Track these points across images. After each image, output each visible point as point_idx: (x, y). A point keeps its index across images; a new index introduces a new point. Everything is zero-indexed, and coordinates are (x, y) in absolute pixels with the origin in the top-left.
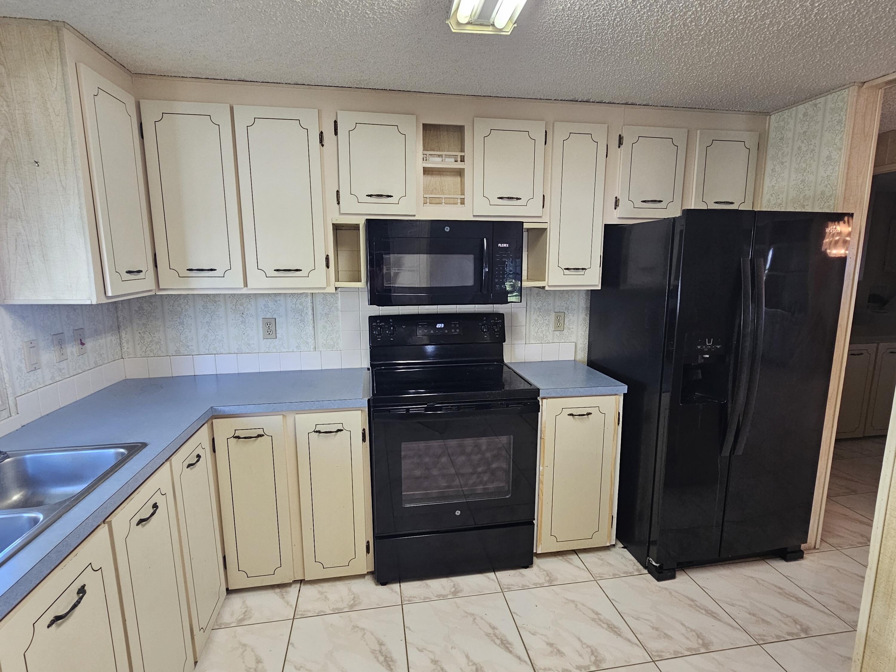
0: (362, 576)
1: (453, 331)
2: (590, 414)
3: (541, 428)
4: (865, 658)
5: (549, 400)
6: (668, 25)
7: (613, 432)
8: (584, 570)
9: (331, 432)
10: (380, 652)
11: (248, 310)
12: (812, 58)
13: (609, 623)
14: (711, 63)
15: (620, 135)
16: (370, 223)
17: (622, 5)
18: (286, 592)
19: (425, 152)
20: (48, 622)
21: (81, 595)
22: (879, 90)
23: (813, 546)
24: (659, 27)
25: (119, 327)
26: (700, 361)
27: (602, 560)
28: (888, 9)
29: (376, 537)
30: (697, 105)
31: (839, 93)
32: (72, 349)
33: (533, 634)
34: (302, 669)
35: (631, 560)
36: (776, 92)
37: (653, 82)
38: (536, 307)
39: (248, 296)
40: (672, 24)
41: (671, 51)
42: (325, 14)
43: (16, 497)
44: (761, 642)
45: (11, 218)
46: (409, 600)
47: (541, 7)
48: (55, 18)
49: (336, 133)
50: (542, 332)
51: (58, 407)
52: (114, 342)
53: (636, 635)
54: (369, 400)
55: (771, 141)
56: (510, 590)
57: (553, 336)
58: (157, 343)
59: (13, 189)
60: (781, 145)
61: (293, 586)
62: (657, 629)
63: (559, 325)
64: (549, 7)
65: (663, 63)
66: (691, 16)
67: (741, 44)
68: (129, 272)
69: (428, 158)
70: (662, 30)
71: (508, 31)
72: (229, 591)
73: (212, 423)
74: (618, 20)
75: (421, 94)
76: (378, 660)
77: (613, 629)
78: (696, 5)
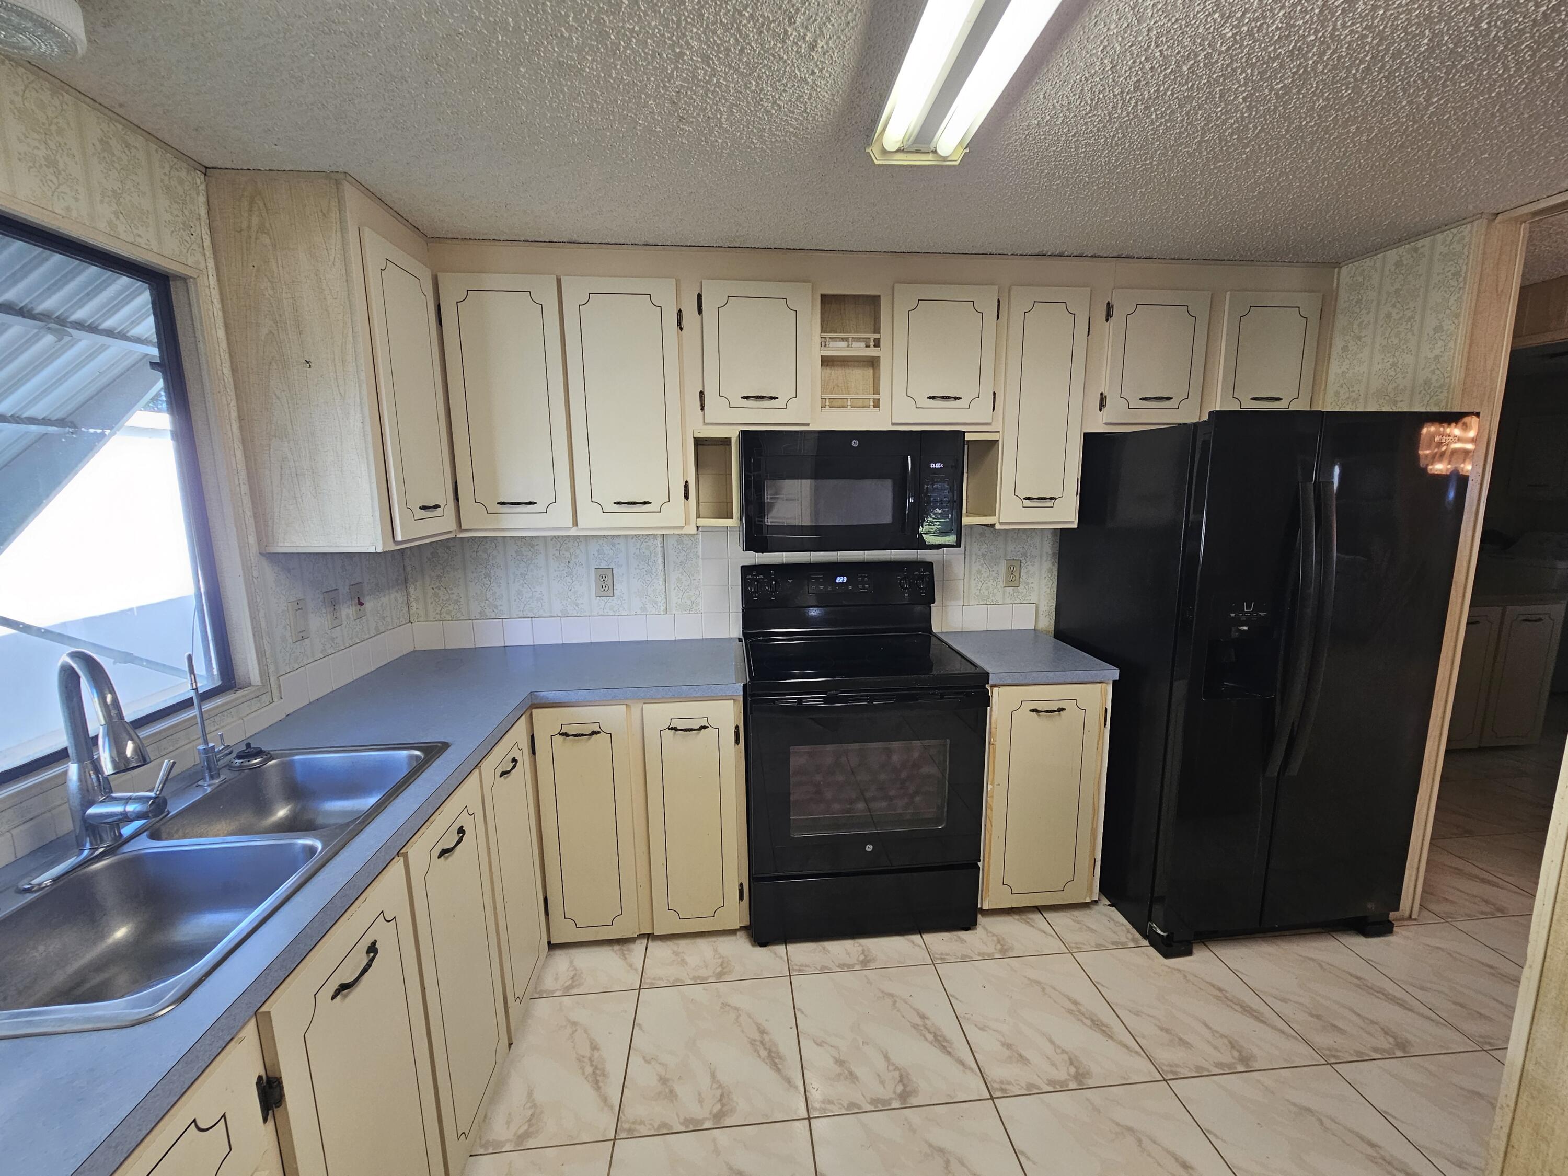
0: (732, 932)
1: (860, 587)
2: (1063, 709)
3: (990, 728)
4: (1519, 1104)
5: (1002, 689)
6: (1196, 140)
7: (1097, 737)
8: (1053, 937)
9: (692, 730)
10: (762, 1042)
11: (576, 557)
12: (1417, 180)
13: (1095, 1018)
14: (1256, 194)
15: (1108, 303)
16: (745, 435)
17: (1128, 114)
18: (628, 950)
19: (824, 335)
20: (332, 993)
21: (372, 955)
22: (1521, 224)
23: (1407, 914)
24: (1182, 144)
25: (406, 581)
26: (1235, 635)
27: (1078, 922)
28: (1551, 102)
29: (753, 878)
30: (1227, 255)
31: (1455, 231)
32: (348, 611)
33: (980, 1029)
34: (653, 1062)
35: (1122, 925)
36: (1353, 233)
37: (1163, 223)
38: (980, 553)
39: (577, 538)
40: (1201, 138)
41: (1195, 178)
42: (694, 146)
43: (282, 812)
44: (1333, 1061)
45: (275, 436)
46: (799, 970)
47: (1006, 123)
48: (334, 169)
49: (700, 311)
50: (987, 589)
51: (330, 690)
52: (400, 601)
53: (1136, 1038)
54: (745, 686)
55: (1341, 304)
56: (944, 961)
57: (1004, 595)
58: (456, 602)
59: (278, 398)
60: (1358, 310)
61: (638, 942)
62: (1167, 1031)
63: (1013, 577)
64: (1017, 122)
65: (1181, 197)
66: (1232, 124)
67: (1307, 163)
68: (423, 508)
69: (827, 343)
70: (1185, 148)
71: (957, 159)
72: (552, 946)
73: (531, 714)
74: (1120, 136)
75: (819, 254)
76: (760, 1056)
77: (1098, 1025)
78: (1243, 108)
